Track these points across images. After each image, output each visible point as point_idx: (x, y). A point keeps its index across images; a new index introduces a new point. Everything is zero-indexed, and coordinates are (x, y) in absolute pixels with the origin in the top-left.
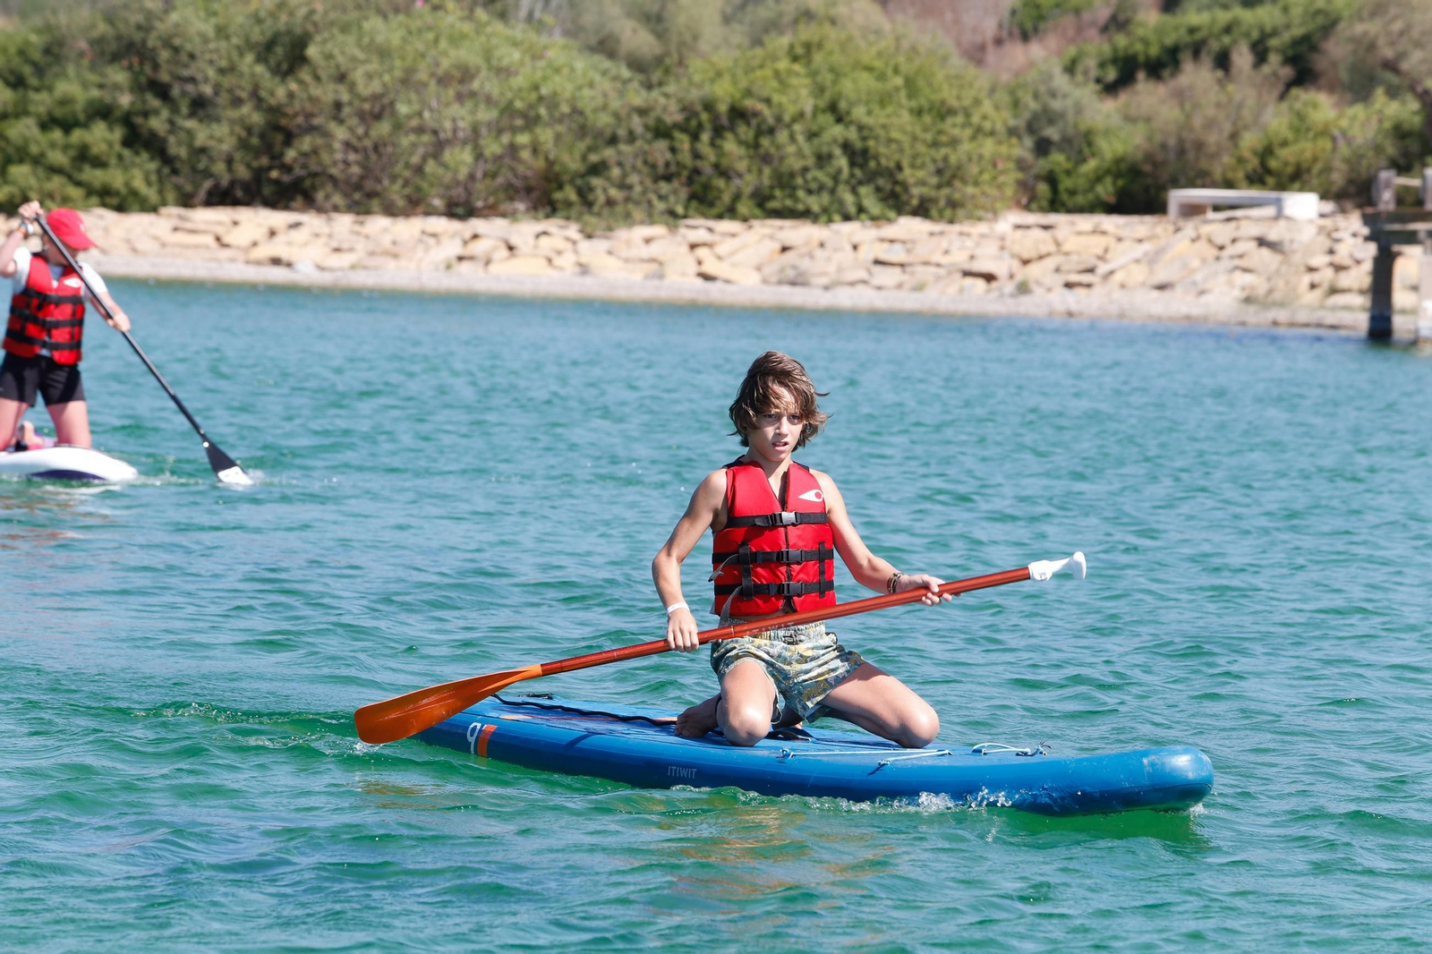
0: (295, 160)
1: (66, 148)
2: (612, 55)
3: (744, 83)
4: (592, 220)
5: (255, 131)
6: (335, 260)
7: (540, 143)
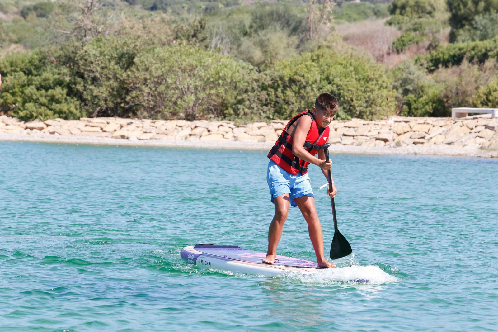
0: (130, 100)
1: (46, 96)
3: (294, 70)
4: (239, 120)
5: (115, 90)
6: (144, 136)
7: (219, 93)
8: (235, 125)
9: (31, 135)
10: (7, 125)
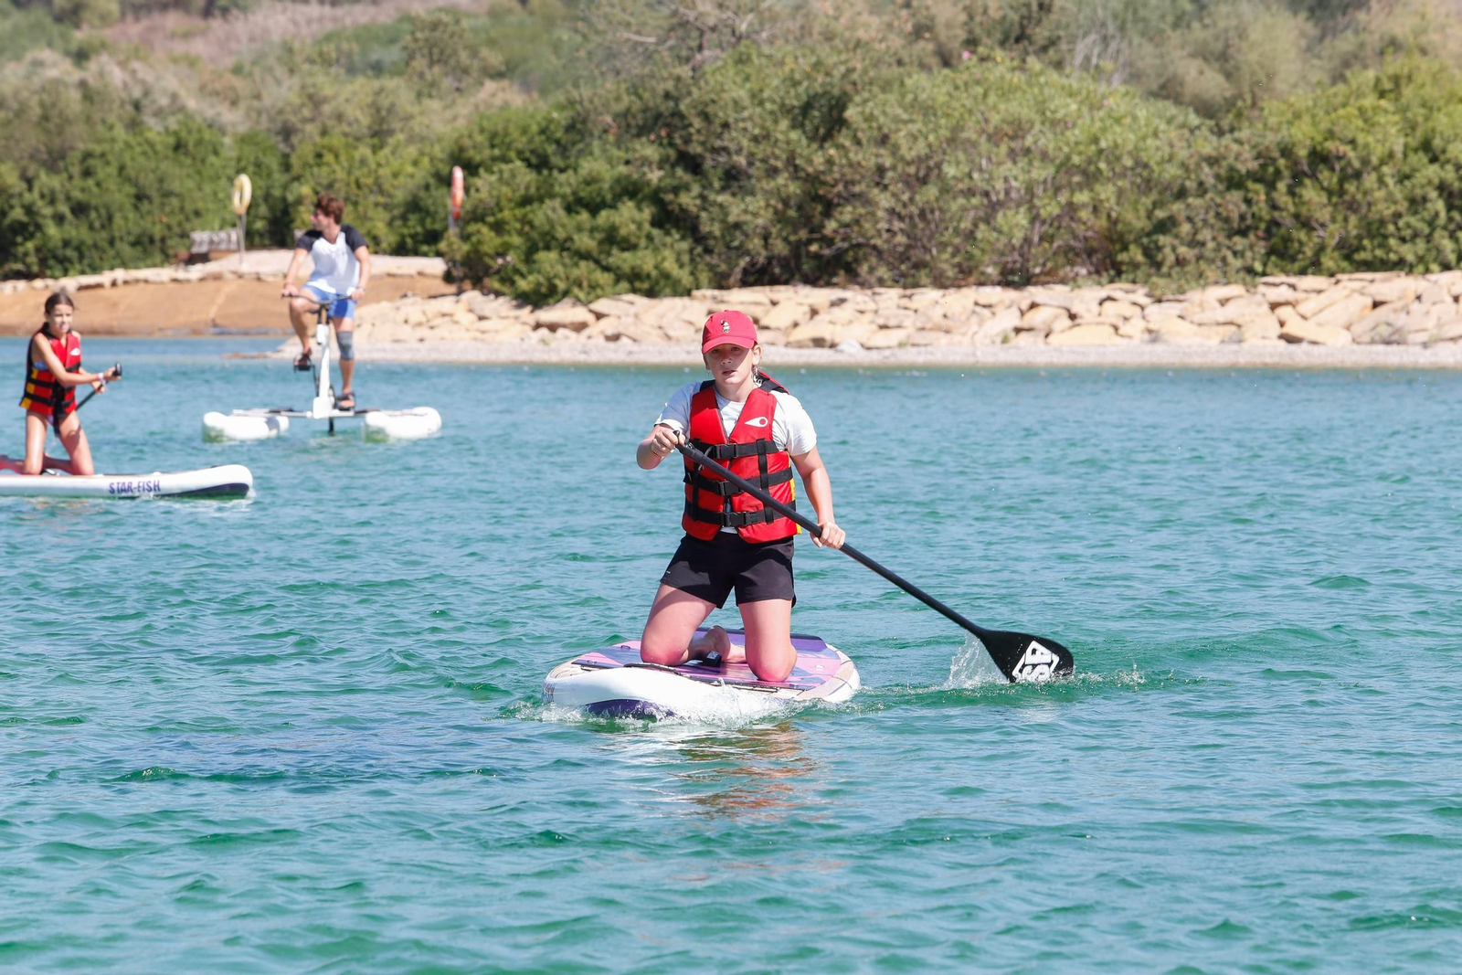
0: (835, 231)
1: (592, 230)
2: (1178, 100)
3: (1324, 125)
4: (1161, 282)
5: (792, 203)
6: (882, 339)
7: (1101, 201)
8: (1148, 295)
9: (553, 345)
10: (481, 318)
